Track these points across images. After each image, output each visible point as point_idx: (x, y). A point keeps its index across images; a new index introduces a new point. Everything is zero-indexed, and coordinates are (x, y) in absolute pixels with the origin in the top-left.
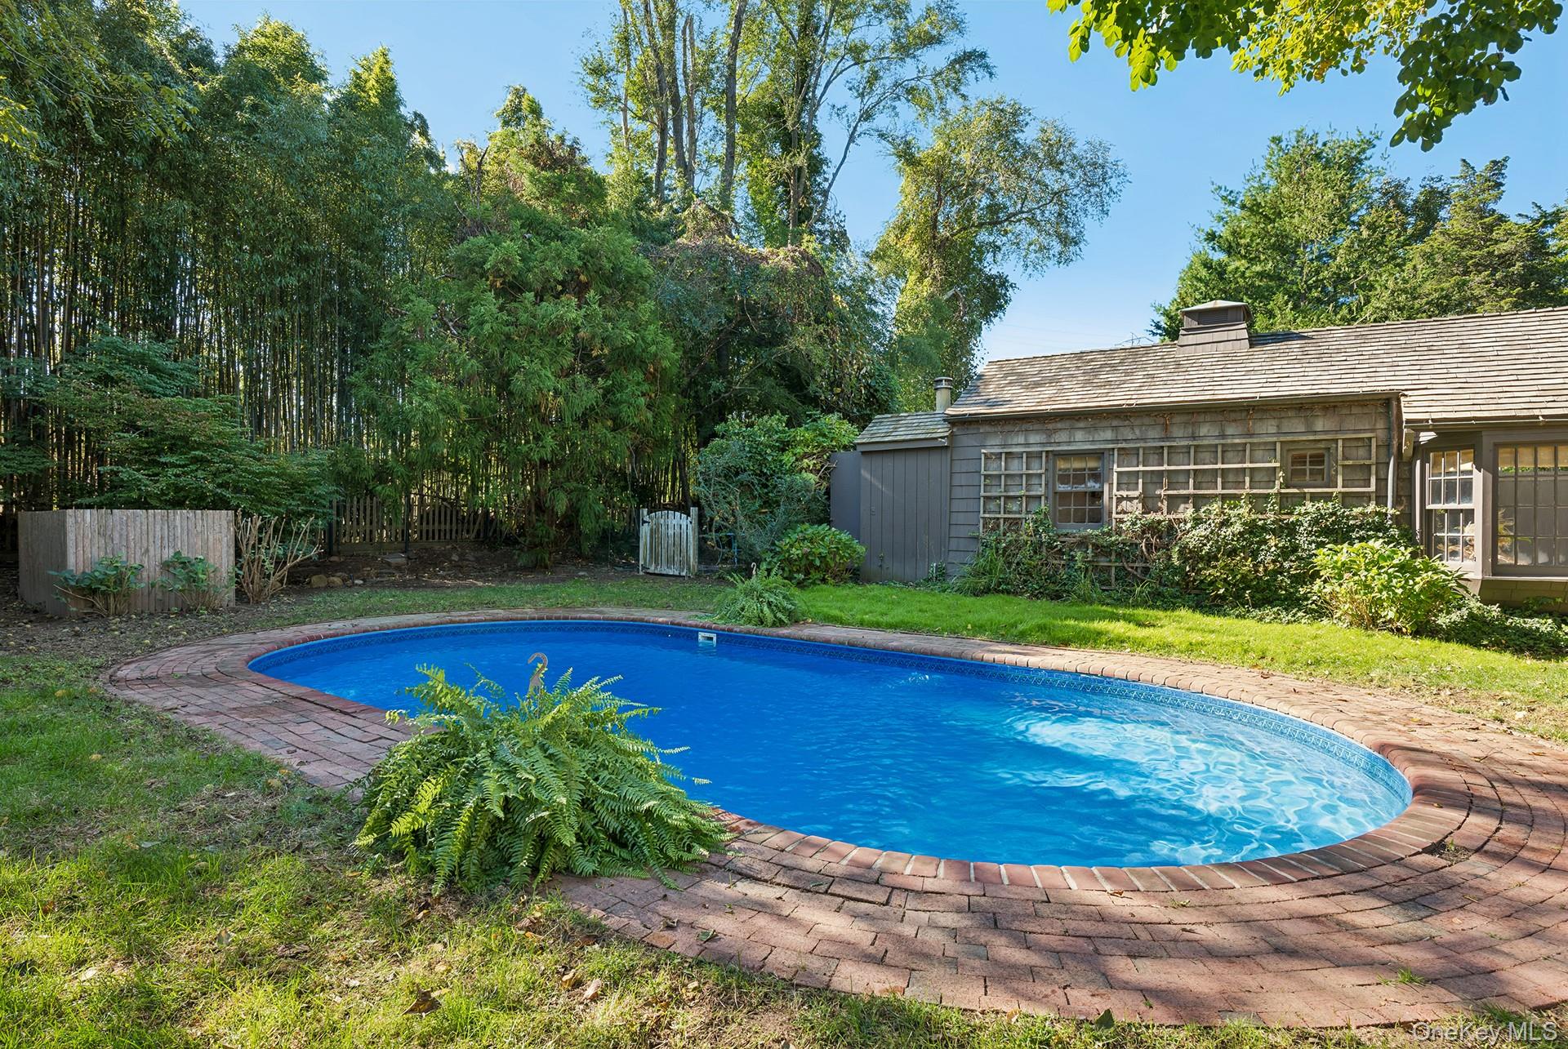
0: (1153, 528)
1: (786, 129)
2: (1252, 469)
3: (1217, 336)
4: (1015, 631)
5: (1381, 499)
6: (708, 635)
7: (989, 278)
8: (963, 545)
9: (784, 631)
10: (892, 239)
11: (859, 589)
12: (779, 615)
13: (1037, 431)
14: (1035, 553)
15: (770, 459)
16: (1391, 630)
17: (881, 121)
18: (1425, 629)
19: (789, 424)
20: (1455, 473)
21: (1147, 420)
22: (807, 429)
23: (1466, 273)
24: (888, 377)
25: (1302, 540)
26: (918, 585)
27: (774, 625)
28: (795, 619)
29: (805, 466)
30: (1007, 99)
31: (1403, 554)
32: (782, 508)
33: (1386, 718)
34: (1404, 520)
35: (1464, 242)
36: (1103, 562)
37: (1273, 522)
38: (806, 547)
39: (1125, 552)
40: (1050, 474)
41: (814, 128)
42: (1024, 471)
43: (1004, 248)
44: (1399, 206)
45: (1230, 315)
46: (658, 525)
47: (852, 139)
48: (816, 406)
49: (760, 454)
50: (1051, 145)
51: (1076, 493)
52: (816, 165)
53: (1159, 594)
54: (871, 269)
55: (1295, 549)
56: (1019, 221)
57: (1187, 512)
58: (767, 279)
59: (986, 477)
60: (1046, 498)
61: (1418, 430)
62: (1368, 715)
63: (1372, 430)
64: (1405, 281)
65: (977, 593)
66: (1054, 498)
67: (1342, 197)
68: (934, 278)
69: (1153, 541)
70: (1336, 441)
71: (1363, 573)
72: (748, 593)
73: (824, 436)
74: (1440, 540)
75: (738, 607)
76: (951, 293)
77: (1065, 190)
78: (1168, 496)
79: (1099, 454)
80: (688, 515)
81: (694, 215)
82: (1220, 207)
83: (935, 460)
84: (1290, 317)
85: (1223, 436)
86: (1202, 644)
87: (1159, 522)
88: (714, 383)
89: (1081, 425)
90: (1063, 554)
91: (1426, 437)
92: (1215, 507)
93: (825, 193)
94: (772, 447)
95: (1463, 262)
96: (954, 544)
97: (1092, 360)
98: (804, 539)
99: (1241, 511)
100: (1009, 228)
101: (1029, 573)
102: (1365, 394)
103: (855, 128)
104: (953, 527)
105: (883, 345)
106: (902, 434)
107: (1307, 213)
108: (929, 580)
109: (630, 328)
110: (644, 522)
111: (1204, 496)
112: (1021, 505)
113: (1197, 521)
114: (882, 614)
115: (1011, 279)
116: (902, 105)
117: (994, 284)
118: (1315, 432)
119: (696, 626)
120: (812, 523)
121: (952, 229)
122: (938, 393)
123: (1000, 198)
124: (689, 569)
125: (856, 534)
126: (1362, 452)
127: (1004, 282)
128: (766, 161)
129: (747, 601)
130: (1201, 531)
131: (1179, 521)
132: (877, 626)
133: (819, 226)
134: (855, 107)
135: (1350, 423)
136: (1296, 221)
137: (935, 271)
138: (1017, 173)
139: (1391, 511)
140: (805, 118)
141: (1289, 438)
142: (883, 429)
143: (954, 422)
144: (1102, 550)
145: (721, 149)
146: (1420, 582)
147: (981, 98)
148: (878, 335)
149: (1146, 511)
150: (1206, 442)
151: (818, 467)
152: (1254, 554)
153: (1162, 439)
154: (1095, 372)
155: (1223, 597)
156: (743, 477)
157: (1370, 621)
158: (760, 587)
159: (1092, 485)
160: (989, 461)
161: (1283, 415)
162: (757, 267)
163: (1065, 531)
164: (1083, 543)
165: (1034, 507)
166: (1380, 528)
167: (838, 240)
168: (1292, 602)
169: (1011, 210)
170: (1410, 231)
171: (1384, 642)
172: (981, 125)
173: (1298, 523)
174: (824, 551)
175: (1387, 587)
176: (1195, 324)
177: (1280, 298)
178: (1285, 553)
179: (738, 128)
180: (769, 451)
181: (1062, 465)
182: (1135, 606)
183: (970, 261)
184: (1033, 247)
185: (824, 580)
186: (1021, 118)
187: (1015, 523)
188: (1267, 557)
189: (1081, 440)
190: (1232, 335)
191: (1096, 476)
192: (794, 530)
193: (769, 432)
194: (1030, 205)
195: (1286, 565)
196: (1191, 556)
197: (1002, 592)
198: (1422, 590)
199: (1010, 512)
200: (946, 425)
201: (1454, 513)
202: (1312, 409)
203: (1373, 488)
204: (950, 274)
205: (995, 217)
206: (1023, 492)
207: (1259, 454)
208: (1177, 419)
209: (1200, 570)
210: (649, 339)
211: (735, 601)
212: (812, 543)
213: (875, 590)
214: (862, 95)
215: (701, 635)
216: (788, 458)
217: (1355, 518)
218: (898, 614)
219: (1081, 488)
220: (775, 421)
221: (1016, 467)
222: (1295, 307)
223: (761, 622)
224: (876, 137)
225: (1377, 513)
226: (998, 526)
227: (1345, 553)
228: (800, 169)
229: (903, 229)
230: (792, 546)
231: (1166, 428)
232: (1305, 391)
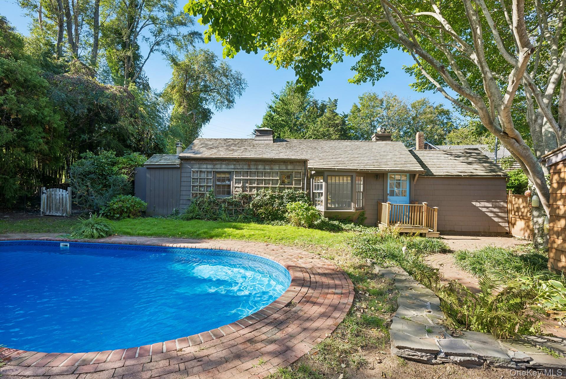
0: (245, 197)
1: (123, 40)
2: (272, 179)
3: (265, 138)
4: (195, 234)
5: (303, 190)
6: (65, 244)
7: (204, 109)
8: (185, 202)
9: (102, 240)
10: (169, 90)
11: (143, 220)
12: (101, 233)
13: (210, 164)
14: (209, 205)
15: (107, 168)
16: (303, 226)
17: (163, 47)
18: (311, 226)
19: (117, 155)
20: (319, 183)
21: (244, 163)
22: (125, 158)
23: (329, 127)
24: (163, 140)
25: (284, 200)
26: (168, 217)
27: (99, 237)
28: (109, 234)
29: (123, 172)
30: (210, 51)
31: (306, 205)
32: (111, 189)
33: (293, 257)
34: (308, 194)
35: (329, 119)
36: (231, 208)
37: (278, 195)
38: (120, 204)
39: (236, 204)
40: (214, 179)
41: (136, 43)
42: (206, 177)
43: (209, 100)
44: (316, 107)
45: (268, 132)
46: (51, 195)
47: (151, 51)
48: (131, 149)
49: (102, 166)
50: (224, 69)
51: (223, 185)
52: (137, 57)
53: (246, 218)
54: (157, 99)
55: (283, 204)
56: (215, 92)
57: (254, 192)
58: (107, 97)
59: (193, 179)
60: (213, 186)
61: (311, 170)
62: (289, 257)
63: (301, 170)
64: (316, 128)
65: (188, 219)
66: (216, 187)
67: (302, 102)
68: (184, 106)
69: (245, 201)
70: (293, 172)
71: (297, 211)
72: (87, 225)
73: (132, 161)
74: (316, 200)
75: (81, 231)
76: (190, 112)
77: (229, 85)
78: (250, 187)
79: (229, 173)
80: (67, 190)
81: (74, 65)
82: (274, 99)
83: (175, 172)
84: (289, 134)
85: (265, 169)
86: (254, 235)
87: (247, 195)
88: (83, 136)
89: (224, 163)
90: (218, 205)
91: (313, 172)
92: (262, 190)
93: (141, 69)
94: (108, 164)
95: (329, 124)
96: (181, 202)
97: (229, 142)
98: (120, 201)
99: (269, 192)
100: (211, 94)
101: (207, 212)
102: (300, 159)
103: (153, 47)
104: (181, 196)
105: (162, 128)
106: (163, 162)
107: (294, 105)
108: (173, 215)
109: (35, 108)
110: (43, 193)
111: (259, 187)
112: (205, 189)
113: (258, 195)
114: (149, 230)
115: (212, 111)
116: (171, 44)
117: (206, 112)
118: (288, 169)
119: (59, 240)
120: (124, 194)
121: (191, 91)
122: (177, 148)
123: (208, 83)
124: (67, 213)
125: (144, 198)
126: (299, 176)
127: (209, 111)
128: (114, 50)
129: (86, 228)
130: (258, 198)
131: (252, 195)
132: (145, 235)
133: (138, 80)
134: (153, 39)
135: (297, 167)
136: (291, 106)
137: (185, 104)
138: (213, 76)
139: (305, 192)
140: (132, 37)
141: (282, 171)
142: (156, 160)
143: (182, 159)
144: (230, 204)
145: (92, 41)
146: (310, 213)
147: (201, 48)
148: (160, 124)
149: (243, 191)
150: (260, 171)
151: (129, 172)
152: (273, 205)
153: (248, 169)
154: (230, 146)
155: (264, 218)
156: (92, 176)
157: (299, 225)
158: (93, 223)
159: (227, 183)
160: (194, 173)
161: (280, 164)
162: (103, 91)
163: (219, 198)
164: (224, 201)
165: (209, 189)
166: (303, 197)
167: (146, 87)
168: (282, 218)
169: (212, 88)
170: (318, 114)
171: (302, 229)
172: (201, 58)
173: (283, 196)
174: (129, 206)
175: (302, 215)
176: (259, 134)
177: (287, 128)
178: (280, 204)
179: (100, 35)
180: (106, 165)
181: (218, 176)
182: (239, 222)
183: (198, 103)
184: (218, 101)
185: (129, 217)
186: (215, 58)
187: (202, 195)
188: (275, 206)
189: (224, 168)
190: (269, 138)
191: (229, 180)
192: (116, 197)
193: (107, 158)
194: (218, 87)
195: (280, 208)
196: (256, 206)
197: (197, 219)
198: (310, 215)
199: (201, 191)
200: (179, 160)
201: (319, 193)
202: (287, 163)
203: (301, 186)
204: (190, 106)
205: (206, 89)
206: (205, 184)
207: (274, 175)
208: (252, 163)
209: (258, 210)
210: (46, 113)
211: (80, 229)
212: (124, 202)
213: (149, 220)
214: (156, 36)
215: (62, 245)
216: (115, 169)
217: (297, 194)
218: (155, 229)
219: (224, 183)
220: (111, 154)
221: (203, 176)
222: (290, 131)
223: (93, 237)
224: (161, 53)
225: (302, 193)
226: (197, 196)
227: (294, 204)
228: (129, 57)
229: (173, 87)
230: (114, 204)
231: (249, 165)
232: (285, 157)
